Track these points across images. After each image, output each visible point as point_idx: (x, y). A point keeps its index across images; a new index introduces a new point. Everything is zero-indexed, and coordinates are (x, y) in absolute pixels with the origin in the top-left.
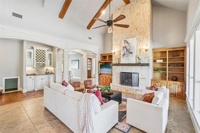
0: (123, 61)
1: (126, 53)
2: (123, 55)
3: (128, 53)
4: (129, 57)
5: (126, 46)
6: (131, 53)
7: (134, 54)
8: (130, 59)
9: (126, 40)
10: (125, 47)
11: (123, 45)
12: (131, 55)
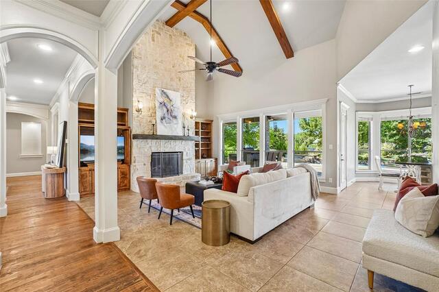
0: (161, 130)
1: (166, 115)
2: (162, 119)
3: (170, 117)
4: (172, 124)
5: (165, 101)
6: (175, 117)
7: (180, 120)
8: (173, 129)
9: (165, 90)
10: (164, 105)
11: (161, 100)
12: (174, 121)
